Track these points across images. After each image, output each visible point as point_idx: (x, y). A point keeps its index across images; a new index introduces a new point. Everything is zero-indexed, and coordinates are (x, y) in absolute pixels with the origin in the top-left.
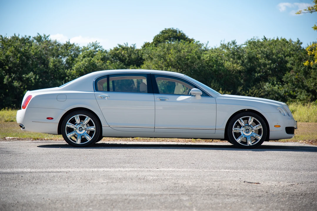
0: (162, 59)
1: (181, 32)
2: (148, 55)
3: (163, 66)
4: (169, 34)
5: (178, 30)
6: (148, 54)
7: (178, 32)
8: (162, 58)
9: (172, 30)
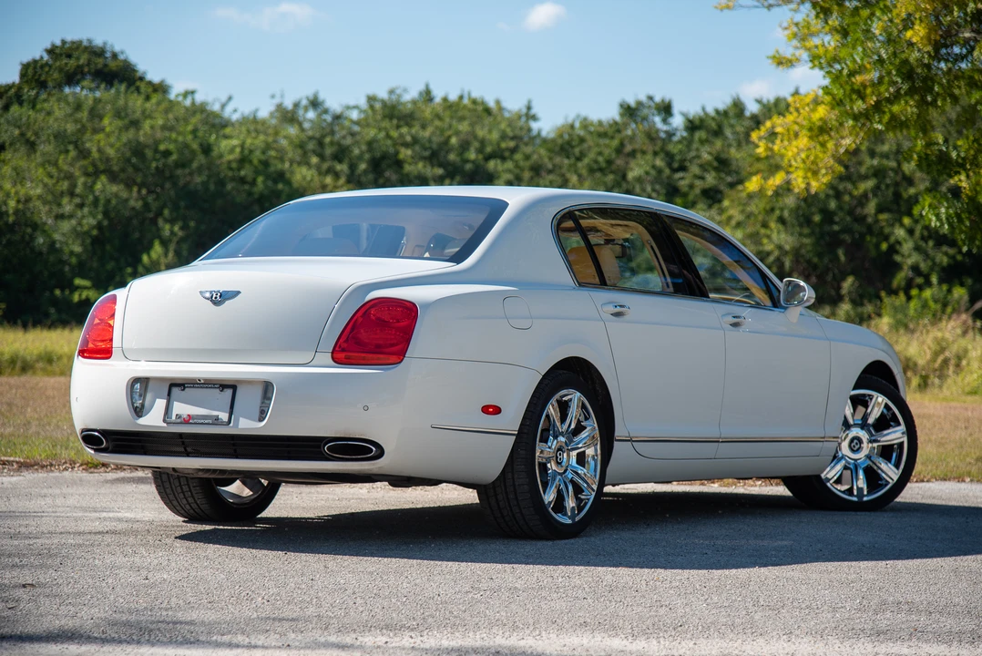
0: (71, 147)
1: (122, 57)
2: (17, 132)
3: (77, 173)
4: (78, 59)
5: (108, 48)
6: (19, 127)
7: (108, 55)
8: (70, 143)
9: (86, 48)
